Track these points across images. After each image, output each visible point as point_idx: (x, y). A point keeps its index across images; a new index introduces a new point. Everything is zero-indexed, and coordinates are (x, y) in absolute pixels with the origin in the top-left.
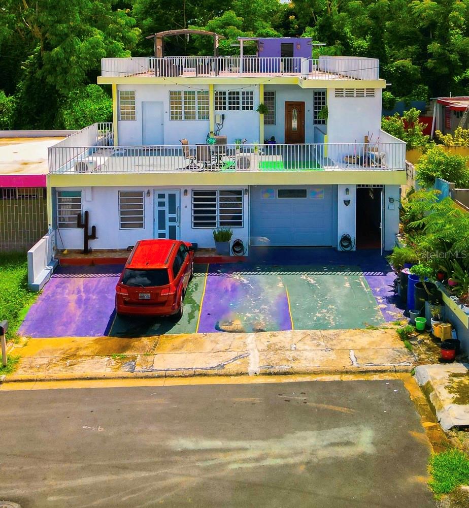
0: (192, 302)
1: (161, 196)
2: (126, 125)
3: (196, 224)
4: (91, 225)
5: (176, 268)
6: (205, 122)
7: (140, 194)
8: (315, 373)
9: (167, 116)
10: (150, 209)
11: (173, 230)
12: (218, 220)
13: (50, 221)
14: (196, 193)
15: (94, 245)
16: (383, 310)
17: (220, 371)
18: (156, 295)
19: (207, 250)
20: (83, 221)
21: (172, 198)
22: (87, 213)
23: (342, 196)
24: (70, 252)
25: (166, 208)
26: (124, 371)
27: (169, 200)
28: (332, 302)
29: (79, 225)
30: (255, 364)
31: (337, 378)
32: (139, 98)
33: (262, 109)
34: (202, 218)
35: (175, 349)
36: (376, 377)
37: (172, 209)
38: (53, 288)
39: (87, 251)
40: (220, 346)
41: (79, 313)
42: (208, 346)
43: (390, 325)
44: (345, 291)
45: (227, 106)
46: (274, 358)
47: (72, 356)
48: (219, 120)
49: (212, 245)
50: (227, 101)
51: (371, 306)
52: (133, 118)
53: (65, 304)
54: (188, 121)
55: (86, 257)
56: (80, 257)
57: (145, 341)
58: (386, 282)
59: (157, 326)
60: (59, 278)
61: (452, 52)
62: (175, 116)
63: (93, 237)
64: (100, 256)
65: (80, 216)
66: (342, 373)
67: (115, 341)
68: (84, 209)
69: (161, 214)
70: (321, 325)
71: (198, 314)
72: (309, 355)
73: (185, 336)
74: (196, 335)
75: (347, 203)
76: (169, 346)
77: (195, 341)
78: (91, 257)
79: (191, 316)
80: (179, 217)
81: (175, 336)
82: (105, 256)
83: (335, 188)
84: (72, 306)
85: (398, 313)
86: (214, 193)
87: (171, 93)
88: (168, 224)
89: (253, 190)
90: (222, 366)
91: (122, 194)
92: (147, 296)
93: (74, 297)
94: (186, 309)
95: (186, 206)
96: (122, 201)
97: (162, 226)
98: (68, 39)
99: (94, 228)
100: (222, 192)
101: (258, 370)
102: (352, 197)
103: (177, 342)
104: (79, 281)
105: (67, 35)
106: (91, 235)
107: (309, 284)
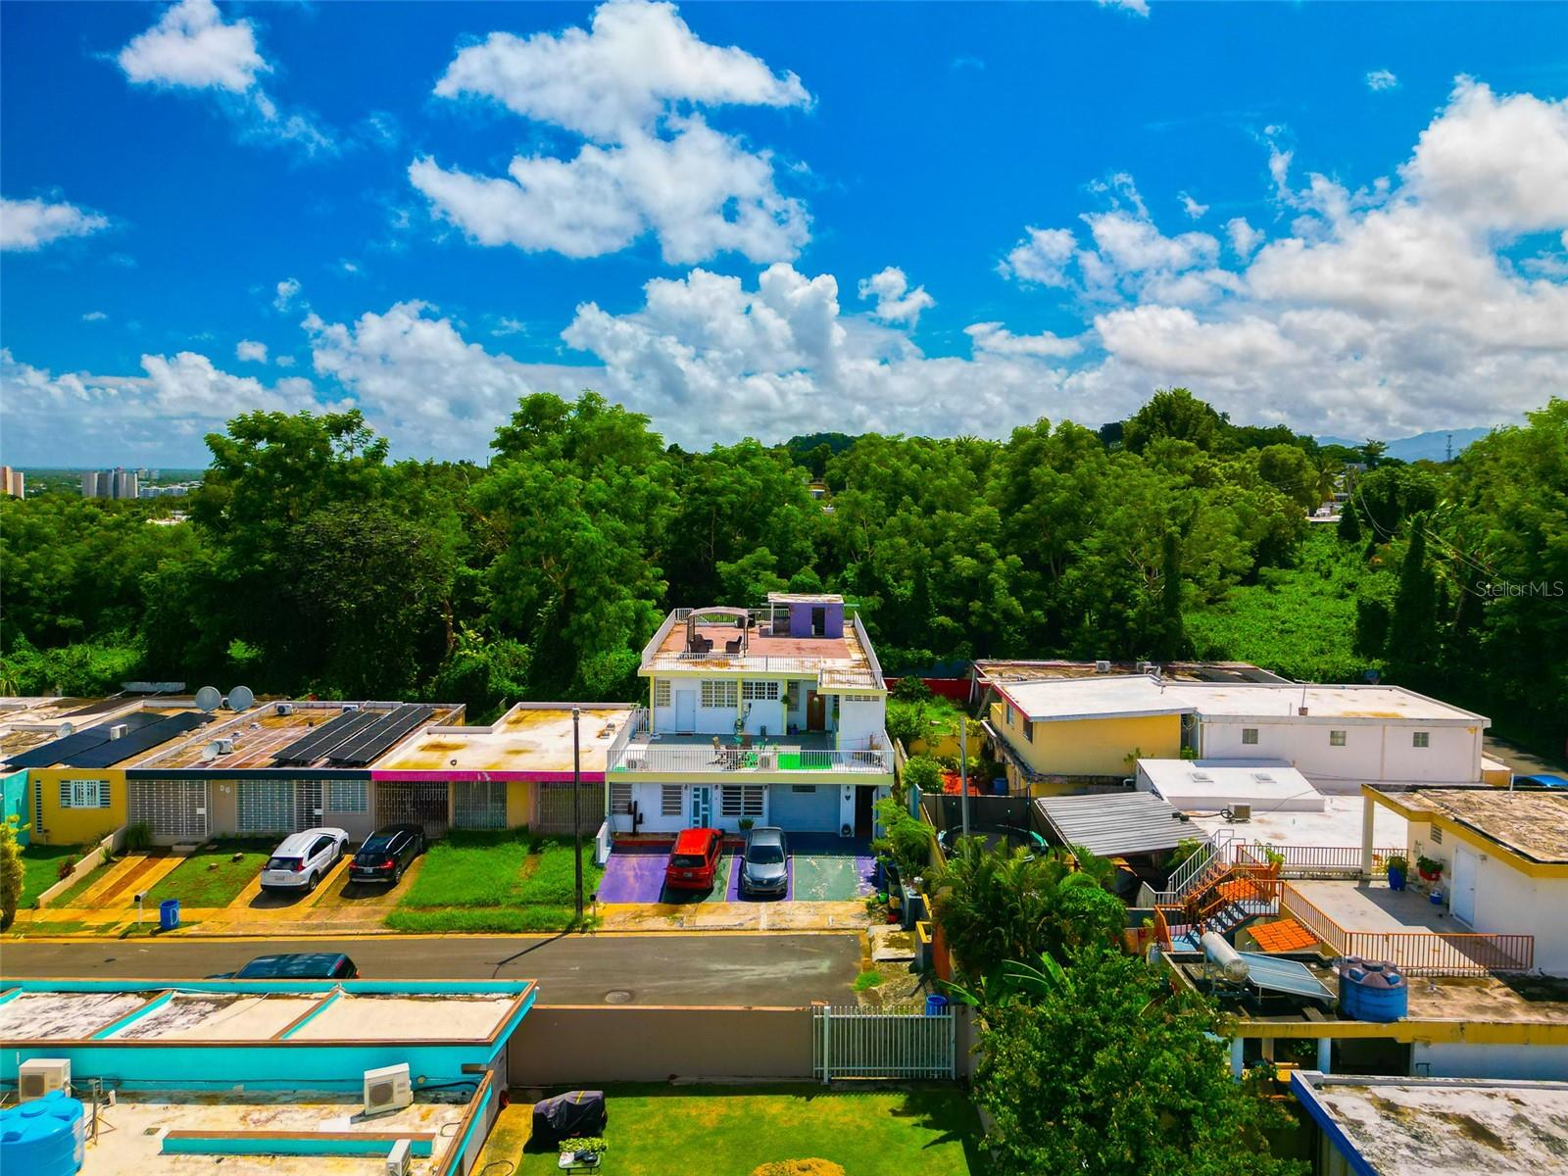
0: (722, 879)
1: (696, 790)
2: (662, 710)
3: (724, 813)
4: (638, 812)
5: (710, 852)
6: (732, 709)
7: (679, 787)
8: (803, 930)
9: (699, 704)
10: (687, 800)
11: (705, 817)
12: (742, 811)
13: (607, 810)
14: (725, 788)
15: (641, 829)
16: (862, 887)
17: (740, 927)
18: (696, 874)
19: (732, 835)
20: (632, 809)
21: (705, 791)
22: (636, 803)
23: (844, 793)
24: (621, 833)
25: (700, 800)
26: (676, 926)
27: (703, 792)
28: (826, 880)
29: (629, 812)
30: (764, 923)
31: (817, 933)
32: (674, 687)
33: (786, 700)
34: (729, 808)
35: (709, 913)
36: (843, 933)
37: (705, 801)
38: (613, 866)
39: (635, 834)
40: (741, 911)
41: (637, 885)
42: (733, 911)
43: (863, 898)
44: (837, 872)
45: (754, 695)
46: (777, 920)
47: (639, 916)
48: (746, 709)
49: (737, 830)
50: (754, 691)
51: (853, 884)
52: (668, 705)
53: (626, 879)
54: (717, 709)
55: (636, 839)
56: (630, 839)
57: (689, 907)
58: (869, 865)
59: (696, 896)
60: (617, 858)
61: (994, 610)
62: (706, 703)
63: (641, 822)
64: (646, 839)
65: (630, 805)
66: (821, 930)
67: (666, 907)
68: (633, 800)
69: (696, 804)
70: (814, 898)
71: (726, 889)
72: (801, 918)
73: (715, 904)
74: (724, 903)
75: (848, 798)
76: (705, 911)
77: (724, 907)
78: (639, 839)
79: (720, 889)
80: (711, 808)
81: (709, 903)
82: (650, 839)
83: (838, 787)
84: (632, 880)
85: (871, 889)
86: (739, 788)
87: (703, 683)
88: (701, 813)
89: (771, 787)
90: (742, 925)
91: (665, 787)
92: (690, 875)
93: (631, 874)
94: (717, 884)
95: (717, 798)
96: (664, 793)
97: (696, 814)
98: (598, 604)
99: (641, 815)
100: (747, 787)
101: (766, 927)
102: (853, 793)
103: (712, 908)
104: (633, 860)
105: (596, 599)
106: (638, 820)
107: (811, 865)
